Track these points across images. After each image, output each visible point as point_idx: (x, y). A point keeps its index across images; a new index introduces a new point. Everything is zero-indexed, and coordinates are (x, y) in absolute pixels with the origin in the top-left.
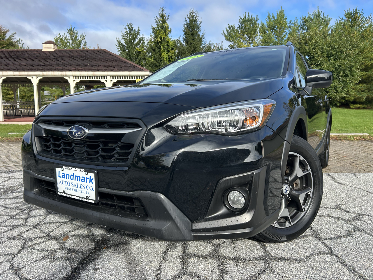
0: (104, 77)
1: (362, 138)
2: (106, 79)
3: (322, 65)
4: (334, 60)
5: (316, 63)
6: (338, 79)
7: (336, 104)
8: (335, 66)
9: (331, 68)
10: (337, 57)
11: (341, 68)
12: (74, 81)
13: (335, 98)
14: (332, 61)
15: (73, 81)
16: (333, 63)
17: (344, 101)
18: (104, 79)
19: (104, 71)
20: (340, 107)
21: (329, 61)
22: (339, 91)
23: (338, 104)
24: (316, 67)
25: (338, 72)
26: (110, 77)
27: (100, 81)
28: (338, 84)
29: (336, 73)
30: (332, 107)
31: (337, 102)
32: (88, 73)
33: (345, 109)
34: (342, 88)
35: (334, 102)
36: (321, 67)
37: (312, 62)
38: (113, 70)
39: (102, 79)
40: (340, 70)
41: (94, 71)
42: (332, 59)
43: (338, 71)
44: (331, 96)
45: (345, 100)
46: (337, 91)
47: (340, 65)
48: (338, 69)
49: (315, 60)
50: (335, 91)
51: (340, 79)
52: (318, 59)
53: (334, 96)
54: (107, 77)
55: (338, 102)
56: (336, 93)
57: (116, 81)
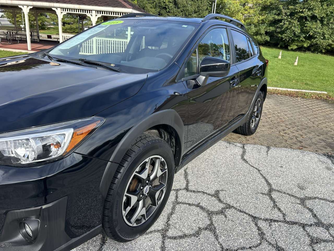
0: (90, 11)
1: (319, 97)
2: (92, 13)
3: (314, 10)
4: (327, 5)
5: (309, 8)
6: (327, 26)
7: (321, 50)
8: (327, 11)
9: (322, 13)
10: (331, 3)
11: (332, 14)
12: (62, 13)
13: (321, 45)
14: (324, 6)
15: (60, 13)
16: (325, 9)
17: (329, 48)
18: (90, 14)
19: (90, 5)
20: (325, 53)
21: (322, 6)
22: (327, 37)
23: (324, 51)
24: (308, 11)
25: (329, 19)
26: (95, 11)
27: (86, 14)
28: (327, 31)
29: (326, 20)
30: (317, 53)
31: (322, 49)
32: (74, 6)
33: (329, 56)
34: (330, 35)
35: (319, 48)
36: (313, 11)
37: (304, 6)
38: (98, 5)
39: (87, 13)
40: (331, 17)
41: (80, 4)
42: (325, 5)
43: (329, 17)
44: (318, 42)
45: (331, 47)
46: (324, 38)
47: (332, 11)
48: (329, 15)
49: (308, 4)
50: (322, 38)
51: (329, 25)
52: (311, 3)
53: (320, 42)
54: (92, 11)
55: (324, 49)
56: (323, 39)
57: (101, 16)
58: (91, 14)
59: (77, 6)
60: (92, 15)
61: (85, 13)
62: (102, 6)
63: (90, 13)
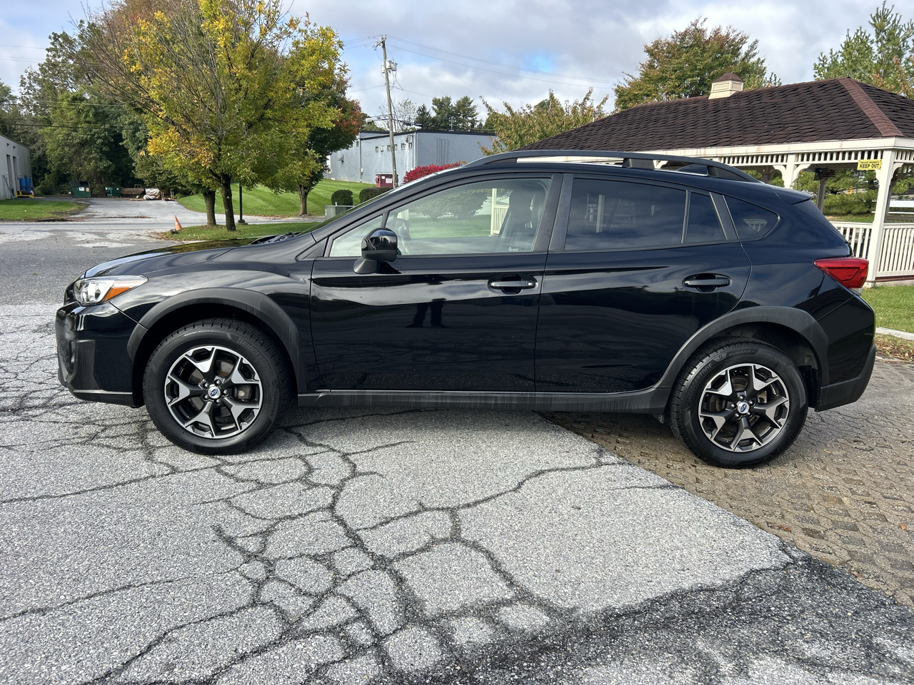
19: (782, 143)
38: (805, 138)
39: (777, 163)
57: (809, 165)
58: (784, 163)
59: (752, 150)
60: (785, 166)
61: (771, 164)
62: (812, 141)
63: (782, 161)
